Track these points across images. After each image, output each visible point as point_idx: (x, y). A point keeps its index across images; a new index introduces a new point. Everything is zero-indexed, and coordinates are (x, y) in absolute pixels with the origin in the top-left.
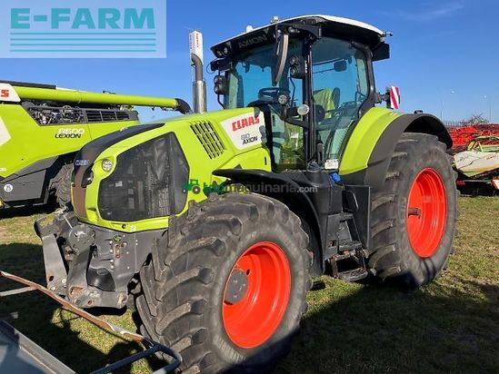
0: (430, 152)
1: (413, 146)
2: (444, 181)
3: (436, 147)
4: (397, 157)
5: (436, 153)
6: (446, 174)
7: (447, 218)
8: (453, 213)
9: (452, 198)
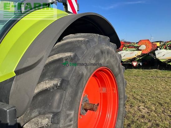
0: (102, 52)
1: (83, 46)
2: (115, 76)
3: (108, 47)
4: (60, 60)
5: (108, 53)
6: (117, 70)
7: (118, 104)
8: (123, 100)
9: (122, 88)
